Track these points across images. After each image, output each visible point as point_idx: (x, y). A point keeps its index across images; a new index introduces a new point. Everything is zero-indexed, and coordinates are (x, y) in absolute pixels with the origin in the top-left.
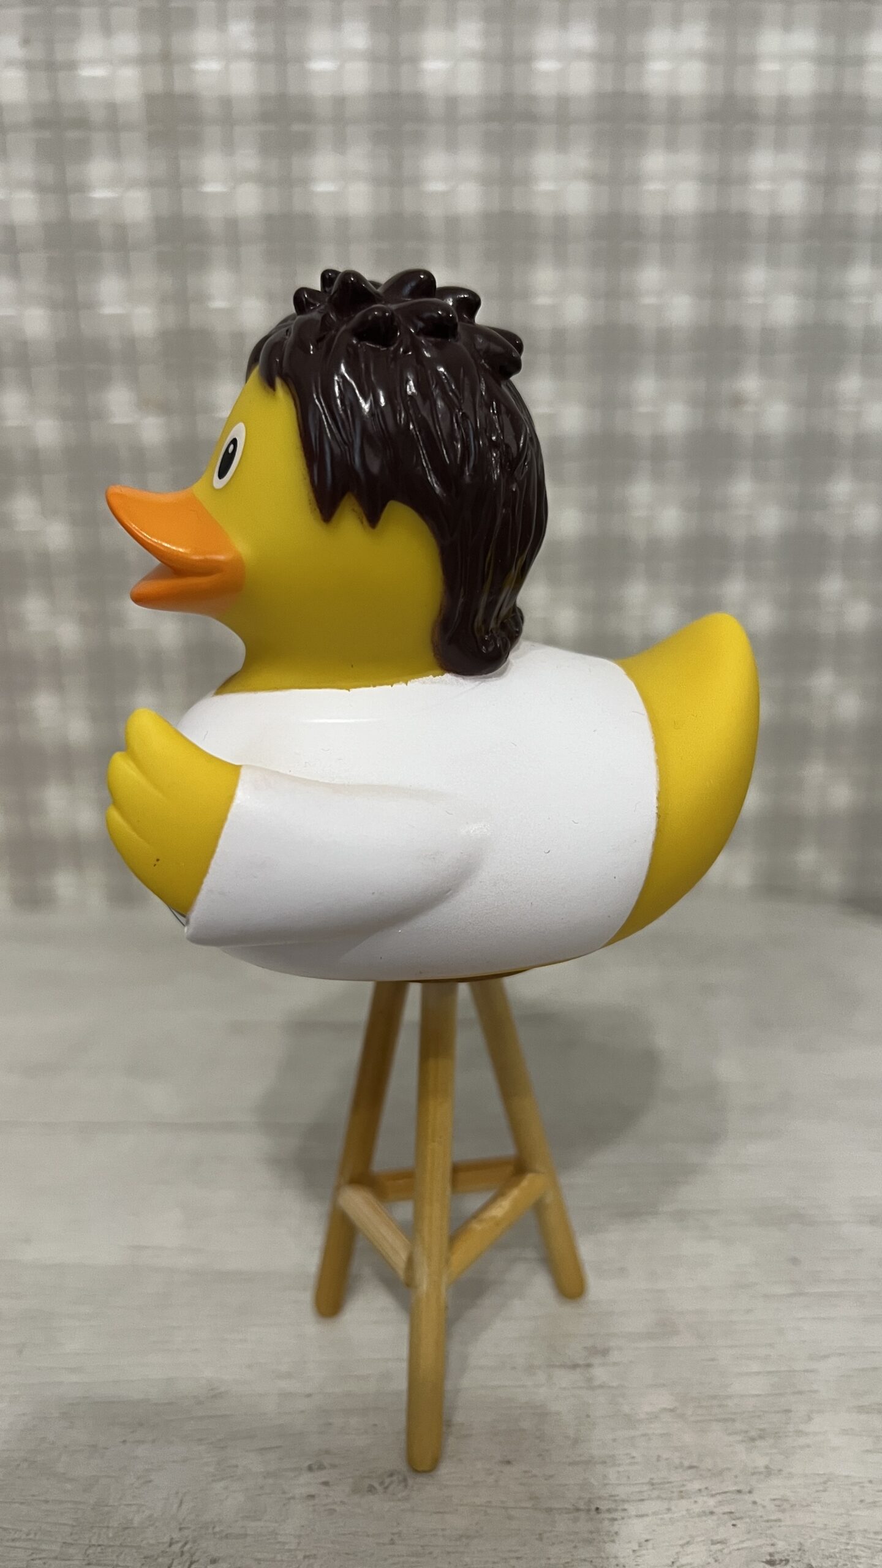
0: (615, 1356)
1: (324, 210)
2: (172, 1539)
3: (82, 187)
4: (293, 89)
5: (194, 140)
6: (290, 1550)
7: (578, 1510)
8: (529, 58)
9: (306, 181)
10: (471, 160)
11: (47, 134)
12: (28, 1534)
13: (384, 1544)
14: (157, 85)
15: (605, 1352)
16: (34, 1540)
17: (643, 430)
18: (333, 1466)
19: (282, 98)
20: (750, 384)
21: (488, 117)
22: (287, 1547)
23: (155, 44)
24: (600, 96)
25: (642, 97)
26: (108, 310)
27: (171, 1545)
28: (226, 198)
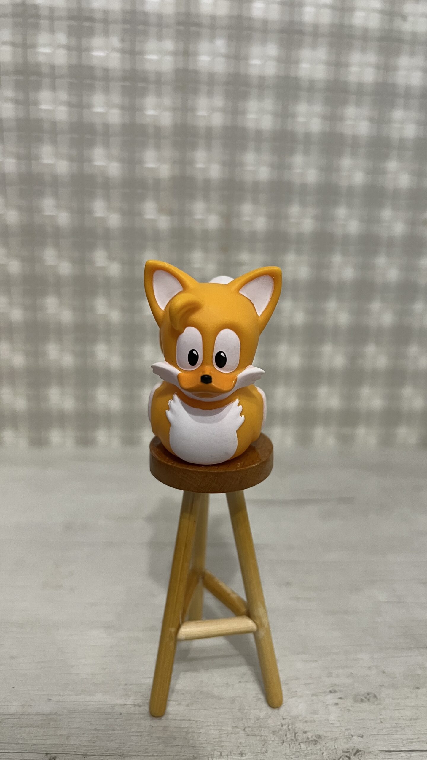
1: (251, 126)
2: (281, 723)
3: (142, 109)
4: (242, 71)
6: (337, 727)
8: (347, 65)
9: (244, 113)
10: (318, 108)
12: (214, 723)
13: (378, 723)
14: (182, 66)
16: (219, 726)
17: (384, 233)
18: (341, 691)
19: (237, 75)
21: (327, 90)
22: (335, 725)
23: (181, 46)
24: (376, 84)
25: (395, 86)
26: (148, 165)
27: (282, 726)
28: (207, 118)
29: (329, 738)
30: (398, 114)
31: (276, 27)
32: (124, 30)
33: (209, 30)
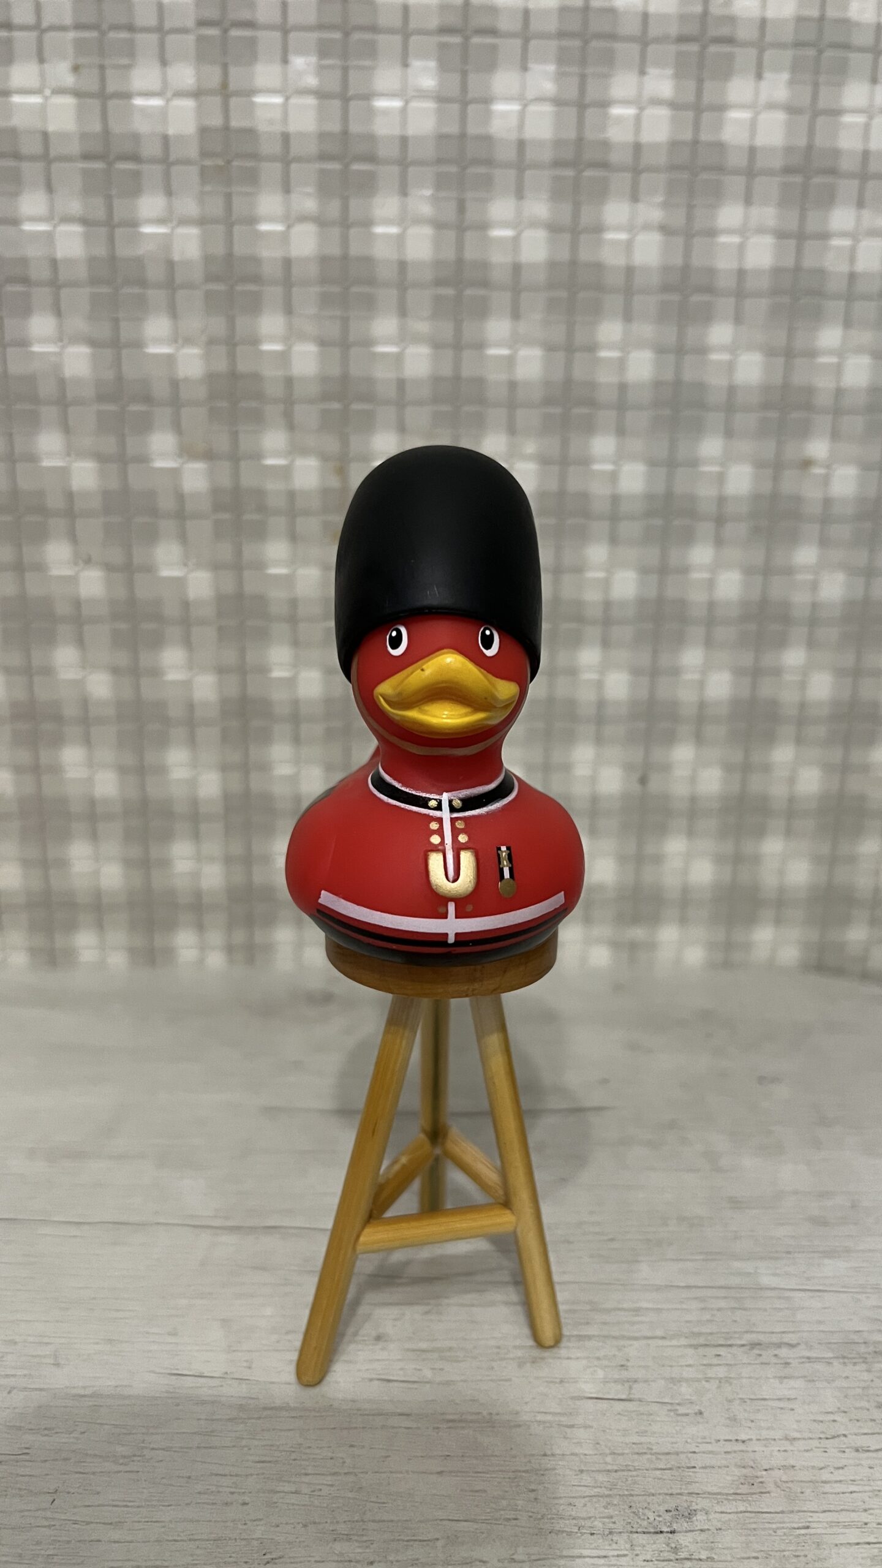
0: (699, 1522)
1: (382, 252)
3: (133, 224)
4: (356, 127)
5: (252, 178)
8: (604, 104)
9: (368, 223)
10: (539, 208)
11: (95, 166)
14: (216, 120)
17: (706, 491)
19: (344, 137)
20: (818, 448)
21: (560, 163)
23: (212, 76)
24: (674, 145)
25: (720, 147)
26: (153, 350)
28: (284, 238)
30: (730, 215)
31: (434, 23)
32: (80, 46)
33: (277, 35)
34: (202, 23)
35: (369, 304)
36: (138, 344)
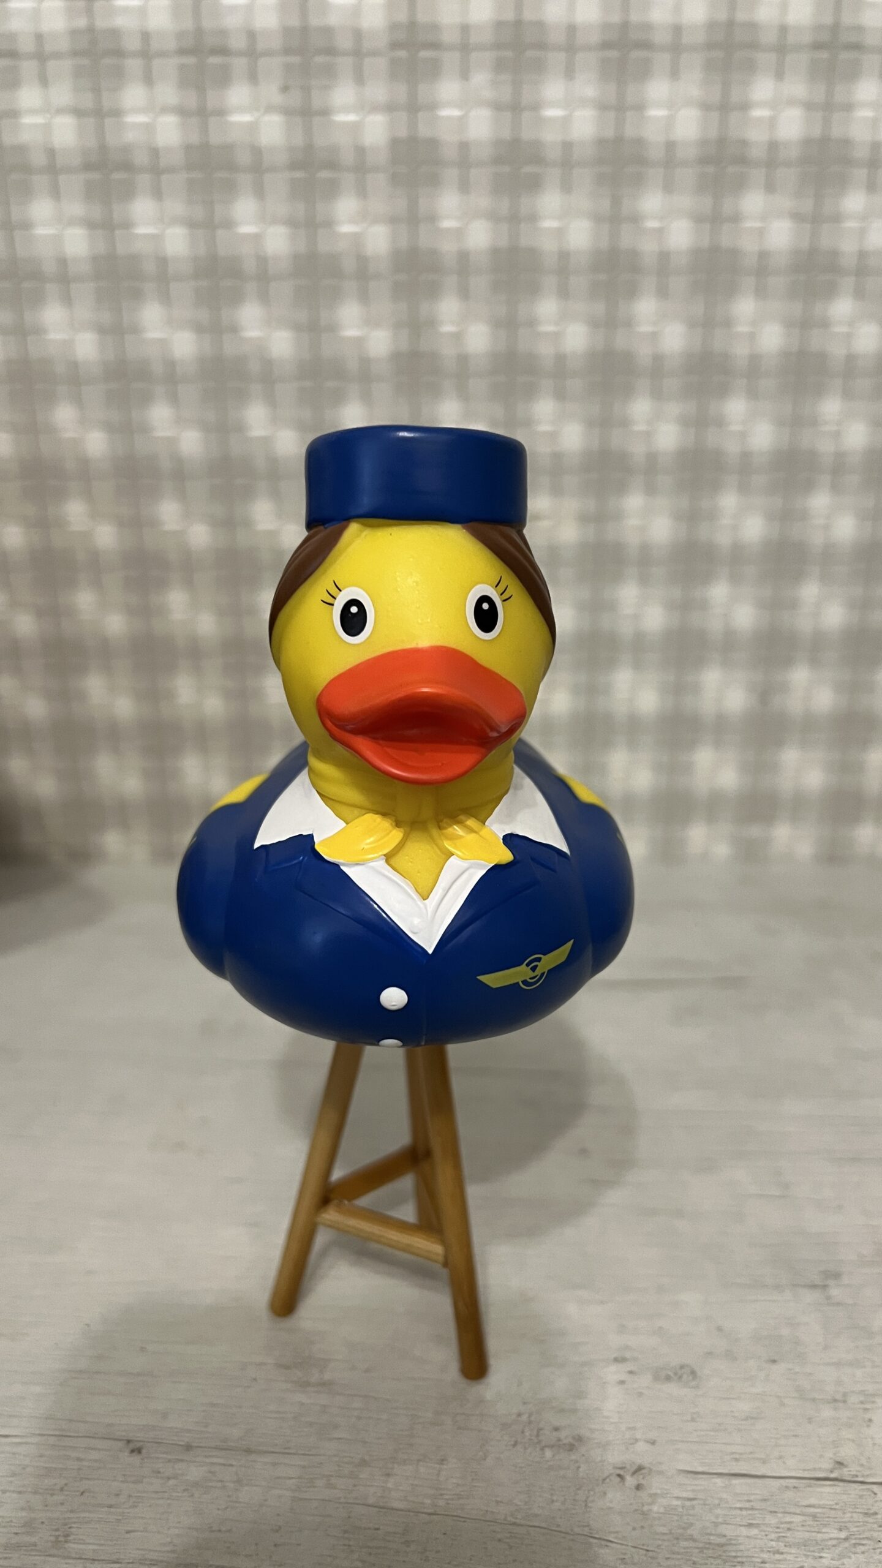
0: (845, 1280)
1: (548, 245)
3: (329, 223)
4: (526, 135)
5: (434, 181)
6: (615, 1423)
7: (835, 1401)
8: (745, 106)
9: (533, 218)
10: (685, 201)
11: (299, 174)
12: (405, 1404)
13: (688, 1421)
14: (403, 133)
15: (837, 1276)
16: (412, 1409)
17: (826, 447)
18: (634, 1360)
19: (515, 143)
21: (704, 161)
22: (611, 1420)
23: (401, 91)
24: (807, 142)
25: (846, 142)
27: (519, 1415)
28: (459, 233)
29: (596, 1441)
30: (854, 201)
31: (595, 38)
32: (288, 68)
33: (457, 55)
34: (395, 45)
35: (534, 290)
36: (333, 328)
